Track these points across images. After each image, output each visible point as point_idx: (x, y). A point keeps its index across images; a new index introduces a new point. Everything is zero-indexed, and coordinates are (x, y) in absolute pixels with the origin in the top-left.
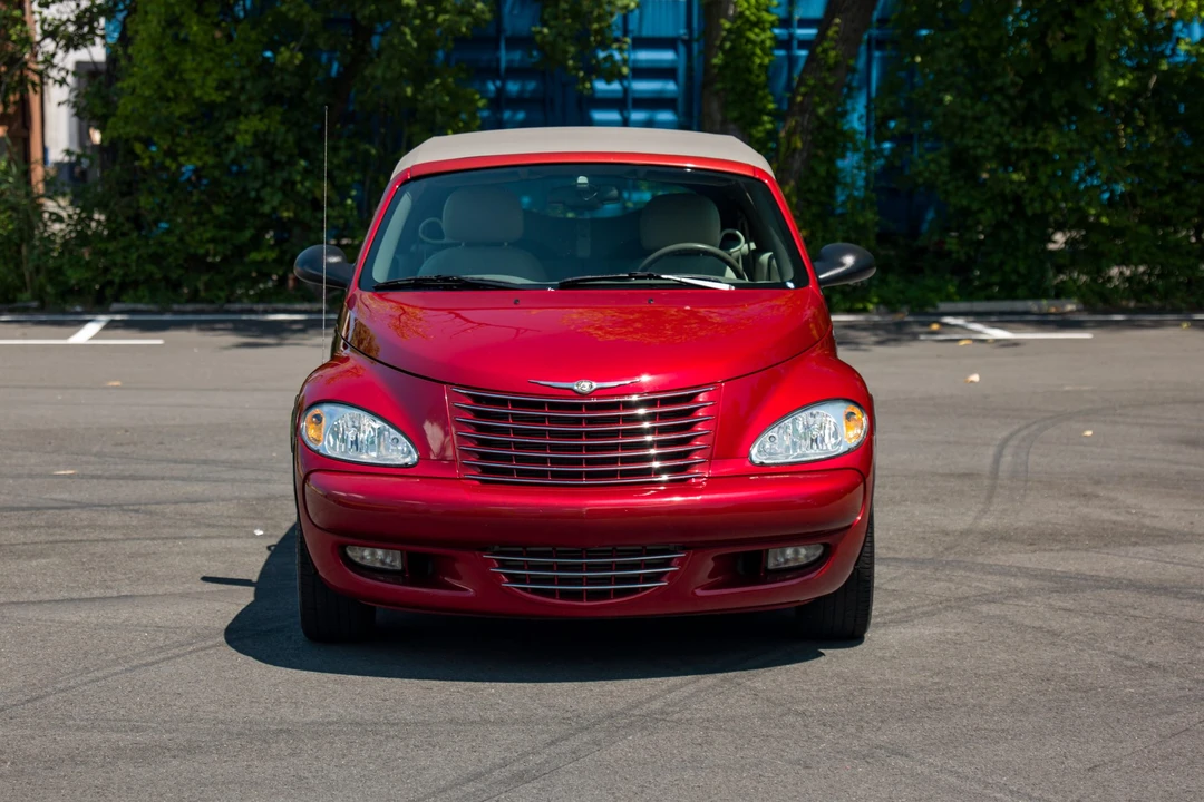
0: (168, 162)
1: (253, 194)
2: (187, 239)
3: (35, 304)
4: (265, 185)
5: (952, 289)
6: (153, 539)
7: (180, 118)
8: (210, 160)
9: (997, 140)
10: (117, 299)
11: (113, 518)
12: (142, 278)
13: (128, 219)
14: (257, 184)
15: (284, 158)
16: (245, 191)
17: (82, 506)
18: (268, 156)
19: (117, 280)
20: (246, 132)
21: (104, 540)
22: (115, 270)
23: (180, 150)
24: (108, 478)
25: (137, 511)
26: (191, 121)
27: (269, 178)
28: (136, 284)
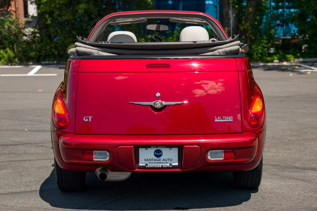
0: (59, 18)
1: (84, 28)
2: (65, 42)
3: (19, 62)
4: (88, 25)
5: (299, 55)
6: (47, 160)
7: (62, 4)
8: (71, 17)
9: (313, 8)
10: (44, 60)
11: (33, 150)
12: (51, 54)
13: (47, 36)
14: (86, 25)
15: (94, 16)
16: (82, 27)
17: (23, 144)
18: (89, 16)
19: (43, 54)
20: (82, 9)
21: (29, 160)
22: (43, 51)
23: (62, 14)
24: (33, 131)
25: (42, 146)
26: (66, 5)
27: (89, 23)
28: (49, 56)
